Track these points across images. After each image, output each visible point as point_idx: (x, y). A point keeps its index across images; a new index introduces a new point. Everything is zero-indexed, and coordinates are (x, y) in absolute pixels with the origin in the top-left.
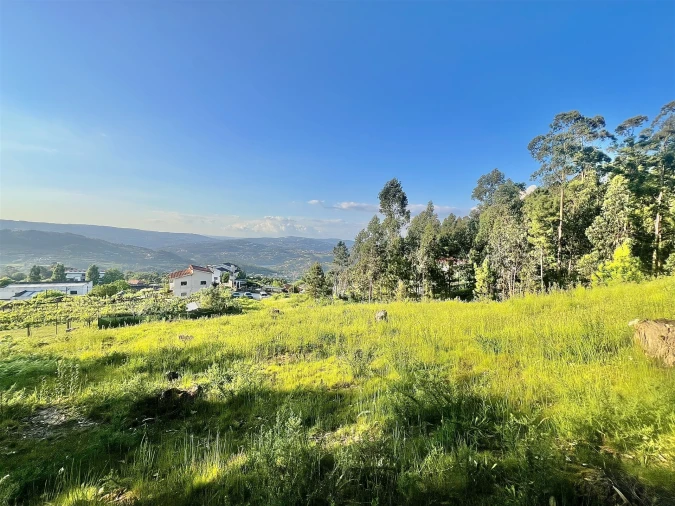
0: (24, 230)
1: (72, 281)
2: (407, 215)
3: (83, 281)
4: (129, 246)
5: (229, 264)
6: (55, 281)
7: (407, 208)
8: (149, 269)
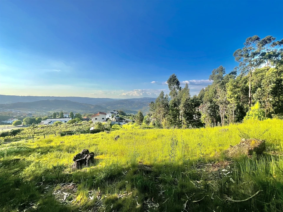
0: (53, 99)
1: (66, 118)
2: (180, 89)
3: (69, 118)
4: (85, 104)
5: (115, 111)
6: (60, 118)
7: (180, 86)
8: (92, 113)
